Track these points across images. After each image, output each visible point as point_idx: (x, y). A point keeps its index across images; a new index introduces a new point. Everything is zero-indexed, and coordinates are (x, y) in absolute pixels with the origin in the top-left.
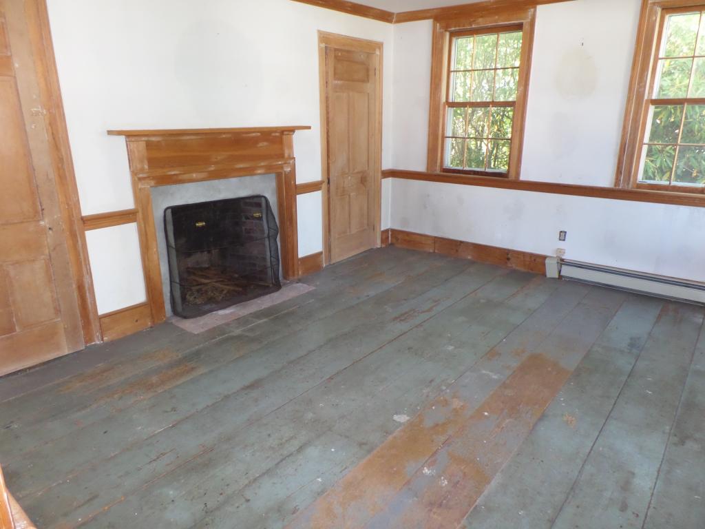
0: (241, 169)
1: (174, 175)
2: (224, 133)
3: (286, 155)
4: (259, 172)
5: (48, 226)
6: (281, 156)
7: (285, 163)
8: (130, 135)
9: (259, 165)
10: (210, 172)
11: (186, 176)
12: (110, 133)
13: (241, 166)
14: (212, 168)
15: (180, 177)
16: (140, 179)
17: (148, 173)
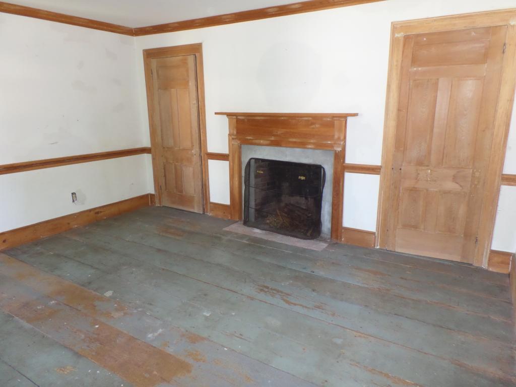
0: (295, 142)
1: (250, 139)
2: (282, 116)
3: (336, 137)
4: (310, 147)
5: (194, 153)
6: (332, 137)
7: (335, 144)
8: (229, 115)
9: (309, 141)
10: (272, 141)
11: (257, 141)
12: (216, 113)
13: (294, 140)
14: (273, 138)
15: (254, 141)
16: (233, 139)
17: (235, 136)
